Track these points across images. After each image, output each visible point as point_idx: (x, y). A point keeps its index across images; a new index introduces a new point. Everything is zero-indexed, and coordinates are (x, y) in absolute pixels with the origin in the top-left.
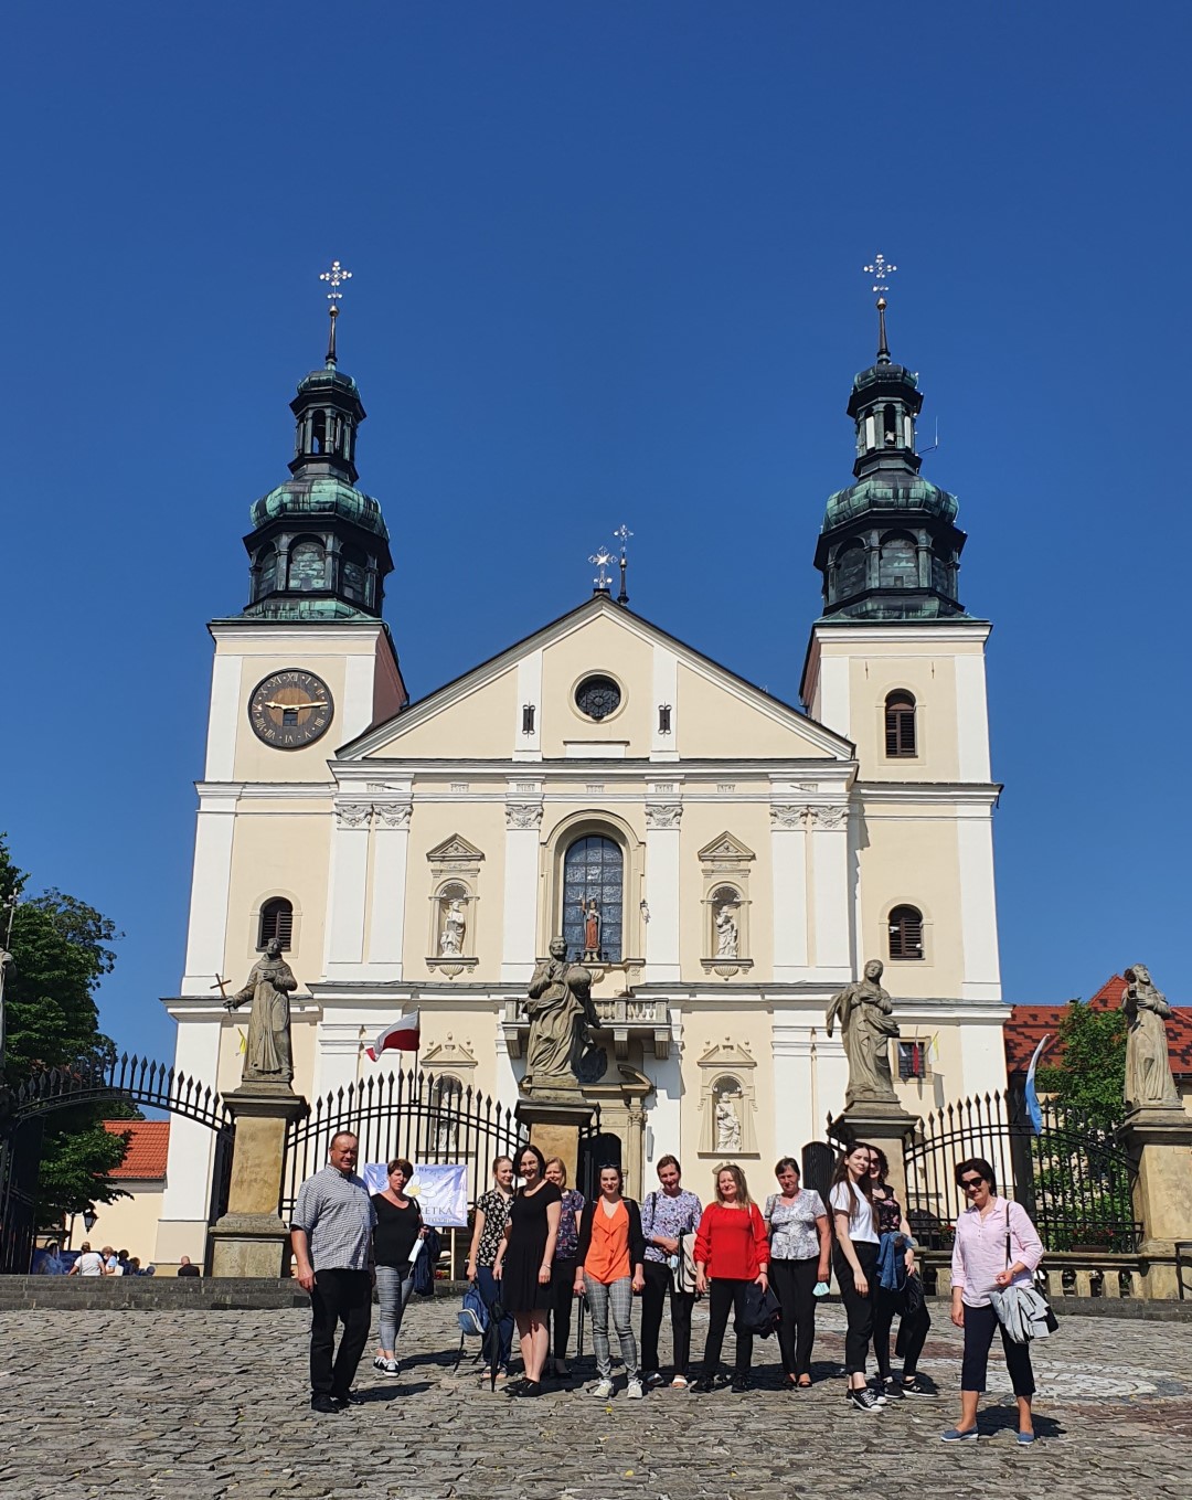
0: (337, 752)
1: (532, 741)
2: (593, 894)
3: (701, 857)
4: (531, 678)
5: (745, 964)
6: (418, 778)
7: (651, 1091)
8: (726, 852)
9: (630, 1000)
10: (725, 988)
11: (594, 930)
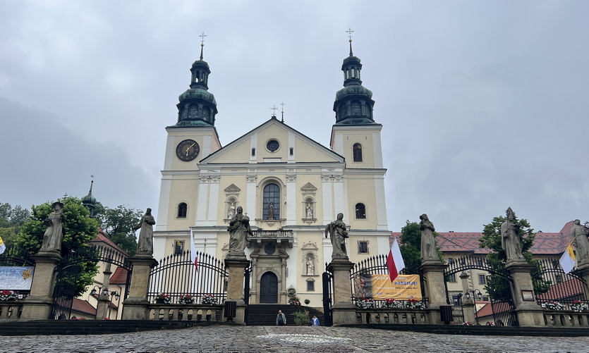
0: (200, 161)
1: (254, 158)
2: (271, 200)
3: (302, 190)
4: (254, 142)
5: (315, 220)
6: (222, 169)
7: (288, 257)
8: (309, 188)
9: (281, 230)
10: (309, 227)
11: (271, 211)
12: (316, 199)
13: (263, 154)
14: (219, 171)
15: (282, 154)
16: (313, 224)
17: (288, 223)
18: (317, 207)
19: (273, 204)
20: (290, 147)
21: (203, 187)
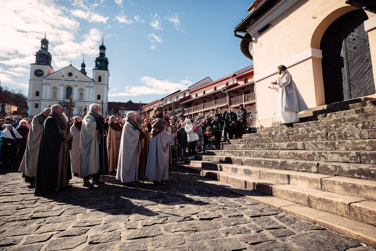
0: (43, 78)
1: (63, 78)
2: (69, 93)
3: (79, 90)
4: (63, 73)
7: (73, 110)
8: (81, 90)
11: (69, 96)
13: (67, 77)
14: (50, 82)
15: (73, 77)
17: (73, 100)
19: (69, 94)
20: (76, 75)
21: (44, 87)
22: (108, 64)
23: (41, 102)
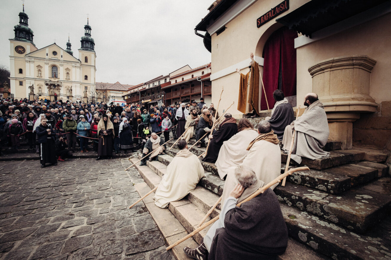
0: (25, 55)
1: (47, 57)
4: (47, 51)
5: (70, 79)
6: (34, 59)
7: (60, 89)
8: (67, 69)
9: (58, 81)
10: (67, 81)
11: (55, 75)
12: (70, 73)
13: (51, 56)
14: (33, 60)
15: (58, 57)
16: (69, 80)
17: (60, 79)
18: (70, 75)
19: (55, 73)
20: (61, 54)
21: (27, 64)
22: (94, 45)
23: (25, 80)
